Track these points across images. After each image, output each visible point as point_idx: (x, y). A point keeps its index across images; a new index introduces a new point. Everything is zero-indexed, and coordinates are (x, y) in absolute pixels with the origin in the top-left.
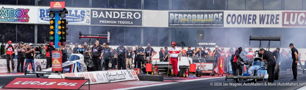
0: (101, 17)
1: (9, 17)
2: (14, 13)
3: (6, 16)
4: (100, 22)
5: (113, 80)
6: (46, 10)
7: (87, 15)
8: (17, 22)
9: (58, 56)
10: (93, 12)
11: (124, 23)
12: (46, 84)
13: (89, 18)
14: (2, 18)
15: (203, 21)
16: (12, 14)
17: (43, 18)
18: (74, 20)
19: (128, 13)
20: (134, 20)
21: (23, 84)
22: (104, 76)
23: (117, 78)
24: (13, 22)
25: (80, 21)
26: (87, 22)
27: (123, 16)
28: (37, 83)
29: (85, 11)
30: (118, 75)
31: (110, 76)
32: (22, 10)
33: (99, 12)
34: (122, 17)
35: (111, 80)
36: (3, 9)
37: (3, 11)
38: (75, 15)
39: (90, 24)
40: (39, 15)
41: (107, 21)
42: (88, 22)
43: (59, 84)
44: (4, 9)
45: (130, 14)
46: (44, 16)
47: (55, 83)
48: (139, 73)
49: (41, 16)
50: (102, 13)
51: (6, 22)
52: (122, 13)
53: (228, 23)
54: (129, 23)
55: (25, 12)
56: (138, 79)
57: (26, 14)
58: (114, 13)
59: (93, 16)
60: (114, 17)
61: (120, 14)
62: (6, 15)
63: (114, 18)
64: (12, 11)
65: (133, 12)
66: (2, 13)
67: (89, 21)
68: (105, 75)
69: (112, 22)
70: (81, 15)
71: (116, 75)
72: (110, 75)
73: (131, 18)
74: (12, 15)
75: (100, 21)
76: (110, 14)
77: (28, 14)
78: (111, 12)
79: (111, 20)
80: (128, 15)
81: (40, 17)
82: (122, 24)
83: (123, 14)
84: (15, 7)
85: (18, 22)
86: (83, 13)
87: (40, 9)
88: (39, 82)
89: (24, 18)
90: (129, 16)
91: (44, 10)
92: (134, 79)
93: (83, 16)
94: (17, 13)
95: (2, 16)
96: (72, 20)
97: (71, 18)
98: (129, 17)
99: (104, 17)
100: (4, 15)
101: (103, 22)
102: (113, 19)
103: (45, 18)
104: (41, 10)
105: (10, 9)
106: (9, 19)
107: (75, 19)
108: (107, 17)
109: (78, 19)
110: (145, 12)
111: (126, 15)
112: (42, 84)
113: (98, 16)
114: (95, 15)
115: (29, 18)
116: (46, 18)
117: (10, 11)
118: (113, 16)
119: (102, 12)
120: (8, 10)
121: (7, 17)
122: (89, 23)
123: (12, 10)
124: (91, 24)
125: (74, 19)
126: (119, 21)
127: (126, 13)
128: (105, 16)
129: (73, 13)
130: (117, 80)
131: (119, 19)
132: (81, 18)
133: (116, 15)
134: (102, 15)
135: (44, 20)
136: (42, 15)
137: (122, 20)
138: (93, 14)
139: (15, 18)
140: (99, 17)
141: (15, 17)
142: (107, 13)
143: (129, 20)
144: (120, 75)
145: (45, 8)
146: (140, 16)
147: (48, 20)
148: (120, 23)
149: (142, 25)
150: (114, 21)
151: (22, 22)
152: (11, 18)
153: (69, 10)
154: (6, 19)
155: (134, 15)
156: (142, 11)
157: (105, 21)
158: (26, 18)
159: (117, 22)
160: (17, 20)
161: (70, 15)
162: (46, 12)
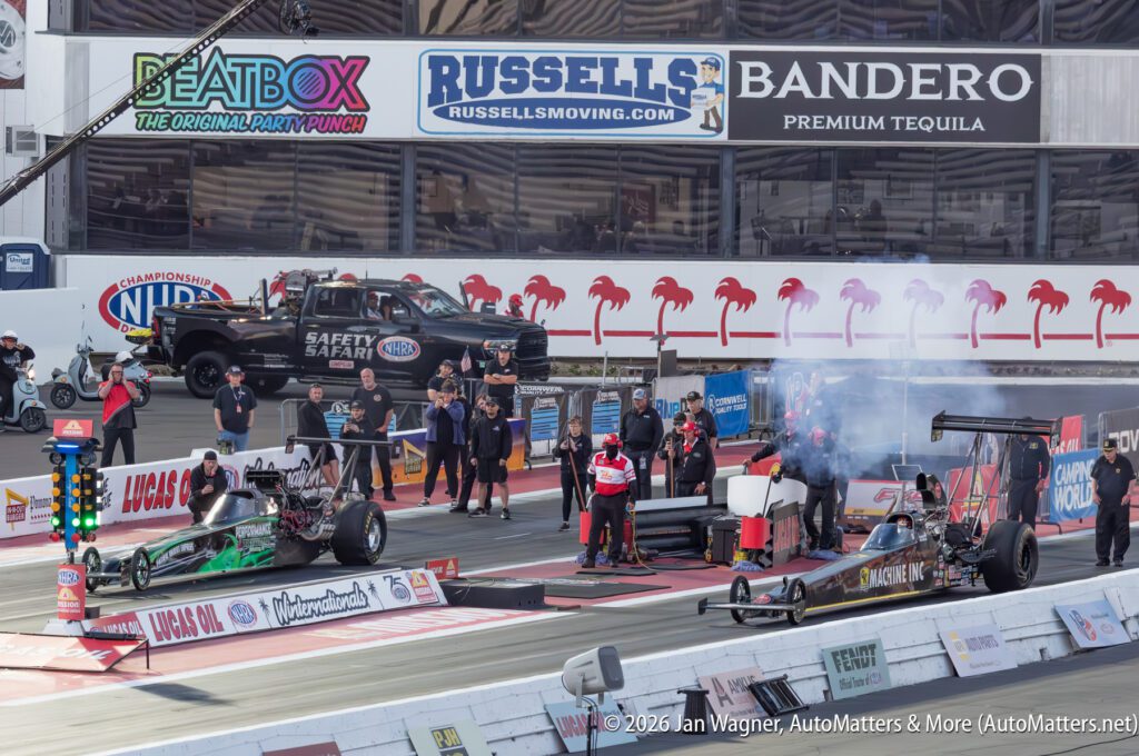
0: (790, 93)
1: (253, 107)
2: (283, 80)
3: (232, 99)
4: (787, 123)
6: (466, 58)
7: (705, 85)
8: (298, 131)
10: (746, 66)
11: (928, 129)
13: (722, 104)
14: (211, 109)
16: (267, 87)
17: (447, 108)
18: (628, 113)
19: (954, 69)
24: (277, 134)
25: (669, 121)
26: (705, 126)
27: (924, 89)
29: (697, 60)
32: (326, 65)
33: (780, 66)
34: (916, 95)
36: (217, 58)
37: (217, 68)
38: (635, 85)
39: (723, 137)
40: (427, 89)
41: (830, 119)
42: (713, 123)
45: (964, 75)
46: (455, 94)
49: (434, 98)
50: (796, 70)
51: (232, 134)
52: (916, 68)
54: (962, 128)
55: (343, 72)
57: (349, 84)
58: (872, 67)
59: (746, 93)
60: (872, 94)
61: (908, 74)
62: (236, 93)
63: (868, 97)
64: (267, 70)
65: (986, 64)
66: (212, 85)
67: (719, 120)
69: (859, 124)
70: (669, 85)
73: (974, 96)
74: (272, 92)
75: (788, 121)
76: (845, 75)
77: (364, 84)
78: (853, 67)
79: (851, 114)
80: (954, 82)
81: (430, 105)
82: (920, 135)
83: (924, 74)
84: (289, 49)
85: (303, 134)
86: (683, 74)
87: (431, 58)
89: (338, 108)
90: (964, 83)
91: (451, 61)
93: (682, 91)
94: (296, 81)
95: (211, 99)
96: (618, 114)
97: (611, 105)
98: (961, 90)
99: (808, 94)
100: (224, 95)
101: (803, 121)
102: (862, 107)
103: (461, 106)
104: (436, 63)
105: (258, 62)
106: (249, 114)
107: (634, 112)
108: (825, 94)
109: (657, 108)
110: (1057, 59)
111: (942, 82)
113: (776, 91)
114: (758, 83)
115: (367, 108)
116: (468, 105)
117: (257, 70)
118: (862, 87)
119: (796, 64)
120: (244, 66)
121: (238, 104)
122: (719, 130)
123: (271, 63)
124: (730, 137)
125: (628, 107)
126: (898, 119)
127: (946, 72)
128: (816, 88)
129: (626, 72)
131: (903, 105)
132: (669, 102)
133: (885, 81)
134: (795, 82)
135: (455, 118)
136: (445, 90)
137: (920, 108)
138: (746, 79)
139: (288, 110)
140: (782, 94)
141: (288, 102)
142: (828, 69)
143: (964, 108)
145: (459, 49)
146: (1027, 82)
147: (475, 120)
148: (908, 128)
149: (1037, 140)
150: (871, 119)
151: (328, 130)
152: (265, 113)
153: (599, 56)
154: (236, 118)
155: (993, 82)
156: (1039, 56)
157: (815, 118)
158: (348, 109)
159: (889, 124)
160: (298, 123)
161: (609, 86)
162: (463, 71)
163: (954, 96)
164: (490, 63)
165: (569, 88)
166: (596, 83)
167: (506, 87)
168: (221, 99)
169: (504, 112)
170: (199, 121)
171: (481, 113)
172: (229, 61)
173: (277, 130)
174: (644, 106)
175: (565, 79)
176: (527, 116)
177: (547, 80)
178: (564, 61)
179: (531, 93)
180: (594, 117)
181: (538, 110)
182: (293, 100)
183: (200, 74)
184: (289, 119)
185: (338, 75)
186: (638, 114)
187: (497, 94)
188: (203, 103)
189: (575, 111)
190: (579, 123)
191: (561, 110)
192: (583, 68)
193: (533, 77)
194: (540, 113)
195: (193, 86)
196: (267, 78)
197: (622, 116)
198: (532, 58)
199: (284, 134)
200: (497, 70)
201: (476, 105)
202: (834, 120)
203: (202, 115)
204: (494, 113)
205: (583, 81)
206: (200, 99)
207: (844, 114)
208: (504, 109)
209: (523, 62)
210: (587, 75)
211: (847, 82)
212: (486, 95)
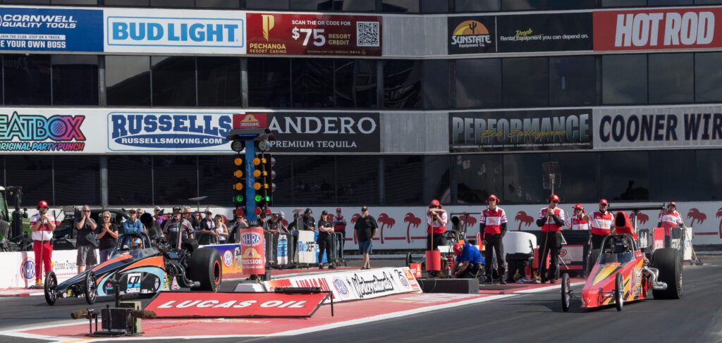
1: (32, 139)
2: (46, 127)
3: (23, 136)
5: (368, 294)
6: (129, 116)
8: (53, 150)
9: (255, 240)
11: (332, 146)
12: (235, 306)
14: (14, 140)
15: (540, 135)
16: (39, 130)
17: (121, 139)
18: (201, 140)
19: (343, 119)
20: (358, 137)
21: (180, 306)
22: (349, 283)
23: (376, 289)
24: (44, 152)
25: (220, 144)
27: (330, 129)
28: (211, 303)
30: (378, 280)
31: (361, 283)
32: (65, 119)
34: (327, 131)
35: (364, 294)
36: (15, 117)
37: (16, 122)
38: (204, 128)
40: (111, 130)
41: (290, 143)
43: (264, 305)
44: (19, 116)
45: (347, 122)
46: (124, 133)
47: (255, 302)
48: (419, 274)
49: (115, 135)
50: (274, 120)
51: (23, 151)
52: (327, 119)
53: (605, 139)
54: (347, 146)
55: (73, 123)
56: (420, 289)
57: (76, 128)
58: (308, 119)
60: (308, 131)
61: (323, 122)
62: (25, 133)
63: (306, 132)
64: (39, 122)
66: (14, 129)
68: (351, 281)
69: (302, 145)
70: (219, 128)
71: (374, 281)
72: (361, 281)
73: (352, 132)
74: (41, 132)
75: (272, 144)
76: (295, 122)
78: (299, 119)
79: (299, 140)
80: (343, 126)
81: (113, 137)
82: (329, 149)
83: (330, 122)
84: (49, 112)
85: (56, 152)
86: (225, 122)
87: (113, 116)
88: (217, 302)
89: (71, 140)
90: (347, 126)
91: (122, 118)
92: (411, 289)
93: (225, 130)
94: (52, 127)
95: (14, 136)
96: (197, 141)
97: (194, 137)
98: (346, 129)
99: (280, 131)
100: (19, 134)
101: (278, 144)
102: (304, 137)
103: (127, 138)
104: (115, 118)
105: (35, 118)
106: (31, 142)
107: (204, 140)
108: (288, 131)
109: (214, 138)
110: (386, 115)
111: (338, 125)
112: (223, 305)
115: (85, 139)
116: (130, 137)
117: (34, 122)
118: (303, 128)
119: (274, 118)
120: (28, 120)
121: (26, 138)
123: (41, 119)
125: (201, 138)
126: (319, 142)
127: (339, 121)
128: (283, 128)
129: (200, 122)
130: (377, 292)
131: (321, 136)
132: (219, 135)
133: (313, 126)
134: (274, 126)
135: (124, 144)
136: (120, 131)
137: (329, 137)
139: (49, 140)
141: (48, 137)
142: (288, 120)
143: (347, 137)
144: (381, 280)
145: (126, 111)
146: (374, 126)
147: (133, 144)
148: (324, 146)
149: (379, 151)
150: (308, 143)
151: (67, 150)
152: (38, 142)
153: (188, 115)
154: (25, 144)
155: (360, 126)
156: (378, 114)
157: (284, 142)
158: (76, 140)
159: (316, 144)
160: (54, 147)
161: (193, 128)
162: (127, 122)
163: (343, 131)
164: (139, 118)
165: (175, 129)
166: (187, 127)
167: (147, 129)
168: (18, 136)
169: (147, 141)
170: (8, 146)
171: (136, 141)
172: (21, 118)
173: (44, 150)
174: (209, 137)
175: (173, 126)
176: (157, 142)
177: (165, 126)
178: (172, 117)
179: (158, 132)
180: (187, 142)
181: (161, 140)
182: (50, 135)
183: (8, 124)
184: (50, 144)
185: (71, 124)
186: (206, 141)
187: (143, 132)
188: (10, 138)
189: (178, 140)
190: (180, 145)
191: (172, 140)
192: (181, 120)
193: (159, 125)
194: (163, 141)
195: (5, 130)
196: (39, 126)
197: (199, 142)
198: (158, 116)
199: (47, 152)
200: (143, 121)
201: (134, 137)
202: (292, 143)
203: (9, 143)
204: (142, 140)
205: (181, 126)
206: (9, 136)
207: (296, 140)
208: (146, 139)
209: (154, 118)
210: (183, 123)
211: (297, 126)
212: (138, 132)
